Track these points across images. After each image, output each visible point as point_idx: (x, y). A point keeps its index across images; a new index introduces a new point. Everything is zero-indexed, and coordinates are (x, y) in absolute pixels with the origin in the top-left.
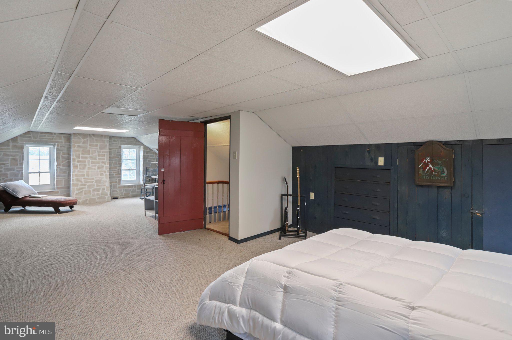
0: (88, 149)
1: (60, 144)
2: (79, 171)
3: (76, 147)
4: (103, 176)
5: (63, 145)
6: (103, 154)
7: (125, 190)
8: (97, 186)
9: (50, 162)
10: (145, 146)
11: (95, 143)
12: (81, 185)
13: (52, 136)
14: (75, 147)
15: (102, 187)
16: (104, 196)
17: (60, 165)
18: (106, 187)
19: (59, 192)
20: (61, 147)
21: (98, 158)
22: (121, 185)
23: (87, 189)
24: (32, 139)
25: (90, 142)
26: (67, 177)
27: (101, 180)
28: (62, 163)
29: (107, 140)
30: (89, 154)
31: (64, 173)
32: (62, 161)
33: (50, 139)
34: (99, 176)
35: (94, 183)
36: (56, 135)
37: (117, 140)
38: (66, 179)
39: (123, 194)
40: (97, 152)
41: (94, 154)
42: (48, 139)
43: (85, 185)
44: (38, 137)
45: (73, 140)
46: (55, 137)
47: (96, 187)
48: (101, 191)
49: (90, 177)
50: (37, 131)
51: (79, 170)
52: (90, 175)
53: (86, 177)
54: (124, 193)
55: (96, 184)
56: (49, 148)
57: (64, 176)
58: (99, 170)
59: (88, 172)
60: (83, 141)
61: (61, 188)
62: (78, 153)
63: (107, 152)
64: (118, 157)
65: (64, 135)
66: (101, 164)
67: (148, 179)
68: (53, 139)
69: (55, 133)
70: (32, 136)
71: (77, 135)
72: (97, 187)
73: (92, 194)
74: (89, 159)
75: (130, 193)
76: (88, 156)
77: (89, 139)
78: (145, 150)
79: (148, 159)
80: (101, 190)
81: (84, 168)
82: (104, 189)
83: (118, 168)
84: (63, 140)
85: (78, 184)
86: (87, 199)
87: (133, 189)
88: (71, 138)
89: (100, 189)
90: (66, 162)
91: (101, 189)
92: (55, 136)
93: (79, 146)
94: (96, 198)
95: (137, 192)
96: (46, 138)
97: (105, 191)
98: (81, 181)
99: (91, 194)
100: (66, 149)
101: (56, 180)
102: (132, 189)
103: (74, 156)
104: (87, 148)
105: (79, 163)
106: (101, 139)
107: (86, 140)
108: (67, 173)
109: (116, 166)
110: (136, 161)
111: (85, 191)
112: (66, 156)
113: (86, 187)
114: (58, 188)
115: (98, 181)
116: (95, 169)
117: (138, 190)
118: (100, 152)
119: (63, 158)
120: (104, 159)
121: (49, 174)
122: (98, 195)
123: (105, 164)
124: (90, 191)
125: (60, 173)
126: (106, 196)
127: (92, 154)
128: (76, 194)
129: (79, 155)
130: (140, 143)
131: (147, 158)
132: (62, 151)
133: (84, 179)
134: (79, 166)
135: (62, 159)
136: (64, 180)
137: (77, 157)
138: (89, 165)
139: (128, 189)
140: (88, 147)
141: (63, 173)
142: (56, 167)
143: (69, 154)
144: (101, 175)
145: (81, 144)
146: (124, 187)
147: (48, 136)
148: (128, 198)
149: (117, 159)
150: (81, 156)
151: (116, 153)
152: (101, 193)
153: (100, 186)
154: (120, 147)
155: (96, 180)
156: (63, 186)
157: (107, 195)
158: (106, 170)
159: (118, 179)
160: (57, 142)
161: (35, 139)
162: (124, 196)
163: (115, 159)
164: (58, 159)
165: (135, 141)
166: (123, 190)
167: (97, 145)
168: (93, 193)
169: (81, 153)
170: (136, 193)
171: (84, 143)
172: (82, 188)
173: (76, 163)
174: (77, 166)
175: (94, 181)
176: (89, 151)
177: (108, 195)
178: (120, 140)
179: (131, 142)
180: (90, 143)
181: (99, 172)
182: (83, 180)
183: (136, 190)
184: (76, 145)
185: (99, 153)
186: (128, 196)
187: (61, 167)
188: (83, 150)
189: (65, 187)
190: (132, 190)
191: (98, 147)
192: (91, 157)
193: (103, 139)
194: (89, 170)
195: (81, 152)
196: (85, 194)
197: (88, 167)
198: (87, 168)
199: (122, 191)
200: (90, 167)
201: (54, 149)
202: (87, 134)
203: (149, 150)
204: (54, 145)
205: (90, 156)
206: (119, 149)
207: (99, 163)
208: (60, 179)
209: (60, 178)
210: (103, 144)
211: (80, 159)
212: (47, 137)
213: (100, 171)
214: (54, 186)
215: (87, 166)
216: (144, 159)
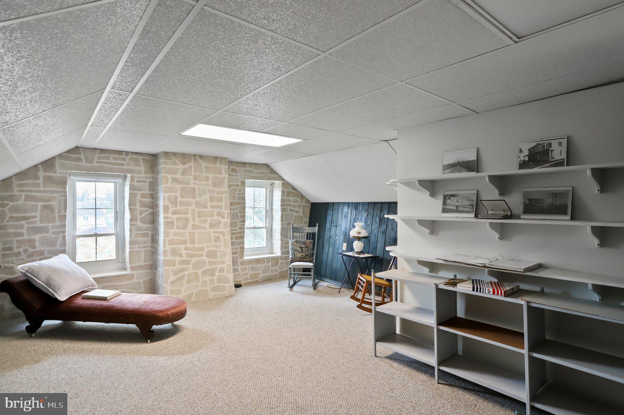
0: (192, 185)
1: (137, 175)
2: (175, 234)
3: (170, 181)
4: (220, 243)
5: (141, 178)
6: (219, 196)
7: (252, 268)
8: (211, 263)
9: (116, 213)
10: (285, 182)
11: (204, 174)
12: (182, 262)
13: (121, 158)
14: (167, 182)
15: (219, 266)
16: (223, 284)
17: (137, 221)
18: (227, 265)
19: (135, 277)
20: (138, 181)
21: (209, 204)
22: (245, 258)
23: (191, 271)
24: (84, 164)
25: (195, 172)
26: (149, 244)
27: (216, 251)
28: (140, 215)
29: (224, 167)
30: (194, 197)
31: (144, 235)
32: (140, 210)
33: (118, 164)
34: (213, 243)
35: (204, 258)
36: (130, 156)
37: (238, 169)
38: (147, 248)
39: (249, 276)
40: (207, 192)
41: (203, 197)
42: (114, 164)
43: (187, 262)
44: (96, 160)
45: (164, 166)
46: (127, 161)
47: (207, 267)
48: (217, 274)
49: (196, 245)
50: (92, 147)
51: (175, 230)
52: (196, 242)
53: (189, 245)
54: (249, 274)
55: (207, 260)
56: (113, 184)
57: (145, 242)
58: (212, 231)
59: (192, 234)
60: (181, 170)
61: (140, 267)
62: (174, 194)
63: (226, 192)
64: (241, 203)
65: (144, 157)
66: (216, 217)
67: (297, 248)
68: (123, 165)
69: (127, 153)
70: (82, 157)
71: (172, 155)
72: (210, 267)
73: (201, 281)
74: (193, 207)
75: (259, 274)
76: (191, 200)
77: (192, 164)
78: (284, 189)
79: (289, 208)
80: (217, 272)
81: (185, 227)
82: (222, 270)
83: (240, 225)
84: (142, 167)
85: (175, 261)
86: (193, 292)
87: (265, 266)
88: (157, 164)
89: (215, 269)
90: (148, 212)
91: (218, 270)
92: (128, 158)
93: (175, 180)
94: (209, 290)
95: (272, 272)
96: (109, 163)
97: (225, 273)
98: (181, 255)
99: (199, 281)
100: (147, 185)
101: (130, 252)
102: (263, 265)
103: (166, 200)
104: (189, 184)
105: (175, 216)
106: (215, 165)
107: (186, 166)
108: (150, 236)
109: (236, 221)
110: (267, 211)
111: (188, 275)
112: (147, 200)
113: (190, 266)
114: (132, 268)
115: (212, 254)
116: (205, 228)
117: (273, 268)
118: (214, 193)
119: (143, 204)
120: (221, 207)
121: (114, 237)
122: (212, 281)
123: (223, 217)
124: (197, 275)
125: (136, 236)
126: (227, 285)
127: (200, 196)
128: (172, 282)
129: (176, 198)
130: (275, 176)
131: (288, 205)
132: (140, 190)
133: (186, 249)
134: (175, 222)
135: (141, 207)
136: (145, 251)
137: (172, 203)
138: (194, 219)
139: (257, 265)
140: (192, 181)
141: (142, 237)
142: (129, 223)
143: (154, 197)
144: (215, 241)
145: (178, 176)
146: (251, 262)
147: (114, 159)
148: (257, 285)
149: (238, 206)
150: (179, 199)
151: (237, 195)
152: (217, 279)
153: (215, 263)
154: (243, 183)
155: (208, 252)
156: (142, 264)
157: (227, 282)
158: (225, 230)
159: (239, 246)
160: (130, 171)
161: (89, 165)
162: (250, 280)
163: (235, 207)
164: (133, 207)
165: (268, 172)
166: (249, 268)
167: (207, 179)
168: (202, 279)
169: (178, 194)
170: (269, 274)
171: (184, 173)
172: (183, 270)
173: (170, 215)
174: (172, 223)
175: (205, 253)
176: (194, 189)
177: (231, 281)
178: (243, 169)
179: (263, 173)
180: (196, 174)
181: (213, 235)
182: (184, 252)
183: (270, 267)
184: (169, 177)
185: (212, 195)
186: (257, 279)
187: (139, 224)
188: (182, 189)
189: (145, 265)
190: (263, 267)
191: (210, 182)
192: (197, 203)
193: (218, 165)
194: (194, 231)
195: (179, 191)
196: (189, 281)
197: (193, 225)
198: (190, 226)
199: (247, 271)
200: (196, 223)
201: (124, 186)
202: (190, 155)
203: (290, 190)
204: (124, 178)
205: (196, 200)
206: (242, 188)
207: (213, 216)
208: (136, 249)
209: (136, 246)
210: (219, 176)
211: (178, 208)
212: (112, 161)
213: (215, 232)
214: (124, 262)
215: (191, 222)
216: (283, 207)
